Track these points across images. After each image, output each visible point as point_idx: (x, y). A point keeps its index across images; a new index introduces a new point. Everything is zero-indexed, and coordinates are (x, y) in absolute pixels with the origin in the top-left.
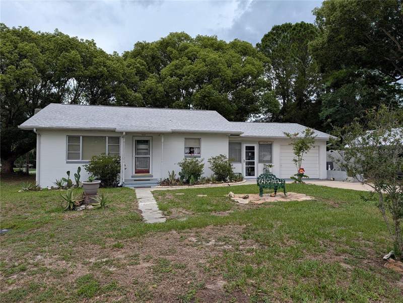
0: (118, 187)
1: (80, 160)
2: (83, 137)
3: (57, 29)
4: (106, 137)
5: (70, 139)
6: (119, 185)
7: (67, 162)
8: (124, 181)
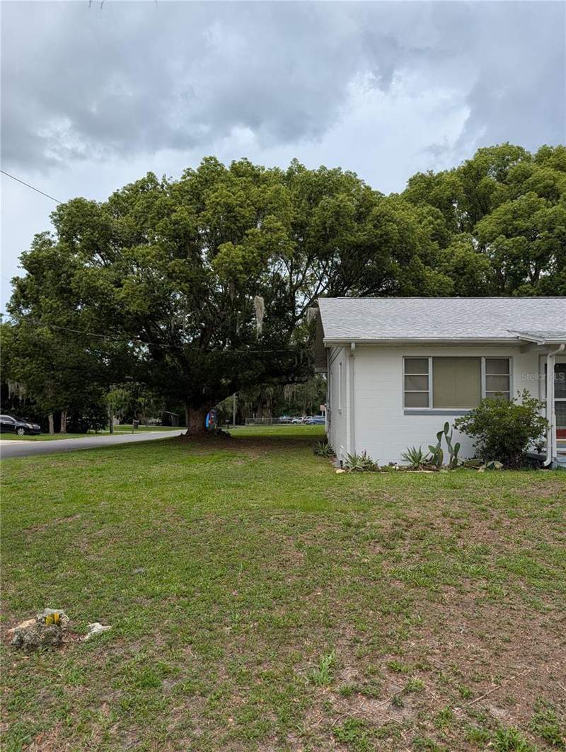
0: (543, 468)
1: (430, 409)
2: (434, 358)
3: (295, 160)
4: (479, 359)
5: (410, 363)
6: (546, 463)
7: (406, 413)
8: (555, 455)
